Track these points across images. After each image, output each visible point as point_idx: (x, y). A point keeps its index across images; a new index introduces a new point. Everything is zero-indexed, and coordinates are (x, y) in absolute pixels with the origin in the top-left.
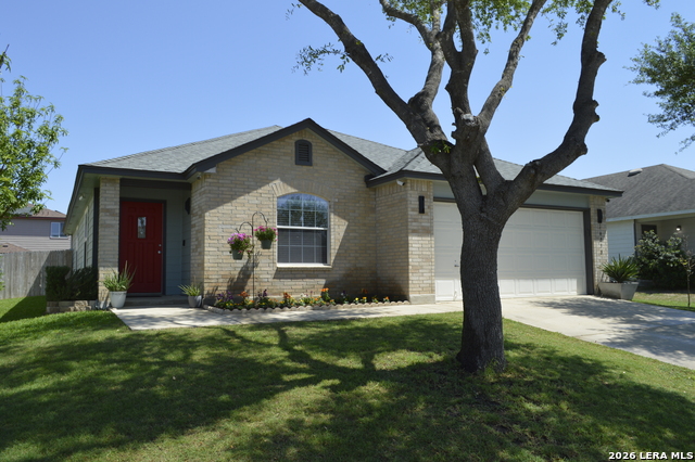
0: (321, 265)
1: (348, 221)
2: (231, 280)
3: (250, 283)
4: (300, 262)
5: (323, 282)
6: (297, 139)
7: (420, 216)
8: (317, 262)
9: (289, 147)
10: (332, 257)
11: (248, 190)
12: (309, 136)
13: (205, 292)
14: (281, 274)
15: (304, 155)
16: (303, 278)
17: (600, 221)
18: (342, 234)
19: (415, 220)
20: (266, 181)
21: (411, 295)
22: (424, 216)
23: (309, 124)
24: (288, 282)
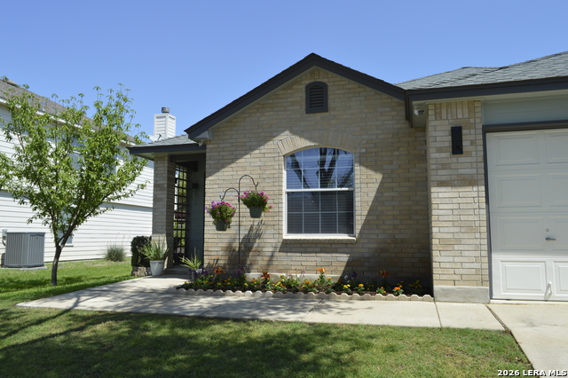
0: (344, 237)
2: (232, 253)
3: (251, 257)
4: (317, 232)
5: (344, 258)
6: (308, 82)
7: (454, 159)
8: (340, 232)
9: (298, 95)
10: (358, 227)
12: (324, 77)
13: (205, 266)
14: (288, 246)
15: (317, 100)
16: (316, 253)
18: (372, 195)
19: (444, 166)
21: (436, 287)
22: (462, 159)
23: (313, 60)
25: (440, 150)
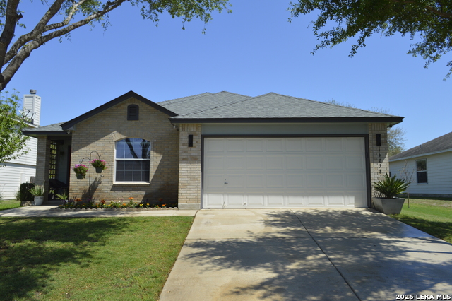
0: (144, 183)
1: (163, 154)
2: (85, 191)
3: (96, 194)
4: (131, 180)
5: (144, 193)
6: (129, 104)
7: (189, 149)
8: (143, 180)
9: (123, 110)
10: (151, 178)
11: (97, 138)
12: (137, 103)
13: (70, 198)
14: (116, 188)
15: (133, 114)
16: (130, 191)
17: (379, 144)
18: (158, 162)
19: (185, 152)
20: (108, 132)
21: (180, 204)
22: (192, 149)
23: (131, 94)
24: (120, 193)
25: (183, 145)
